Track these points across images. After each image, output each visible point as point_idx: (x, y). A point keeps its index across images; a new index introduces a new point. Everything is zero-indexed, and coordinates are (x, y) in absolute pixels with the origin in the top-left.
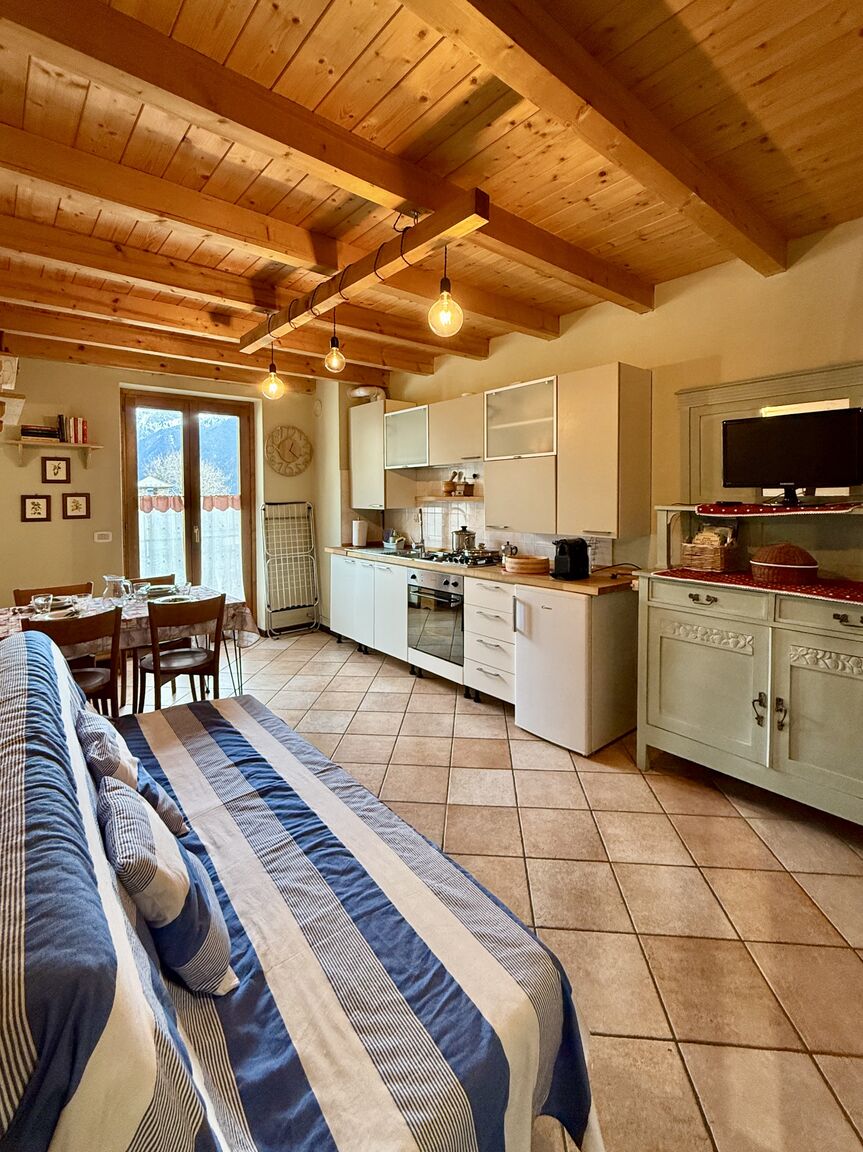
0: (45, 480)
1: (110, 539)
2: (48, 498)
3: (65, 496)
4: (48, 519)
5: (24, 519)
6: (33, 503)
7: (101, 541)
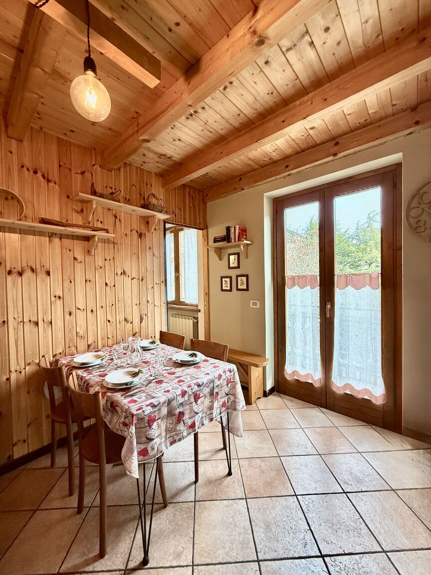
0: (230, 268)
1: (258, 306)
2: (231, 278)
3: (237, 276)
4: (231, 290)
5: (222, 290)
6: (225, 281)
7: (253, 307)
